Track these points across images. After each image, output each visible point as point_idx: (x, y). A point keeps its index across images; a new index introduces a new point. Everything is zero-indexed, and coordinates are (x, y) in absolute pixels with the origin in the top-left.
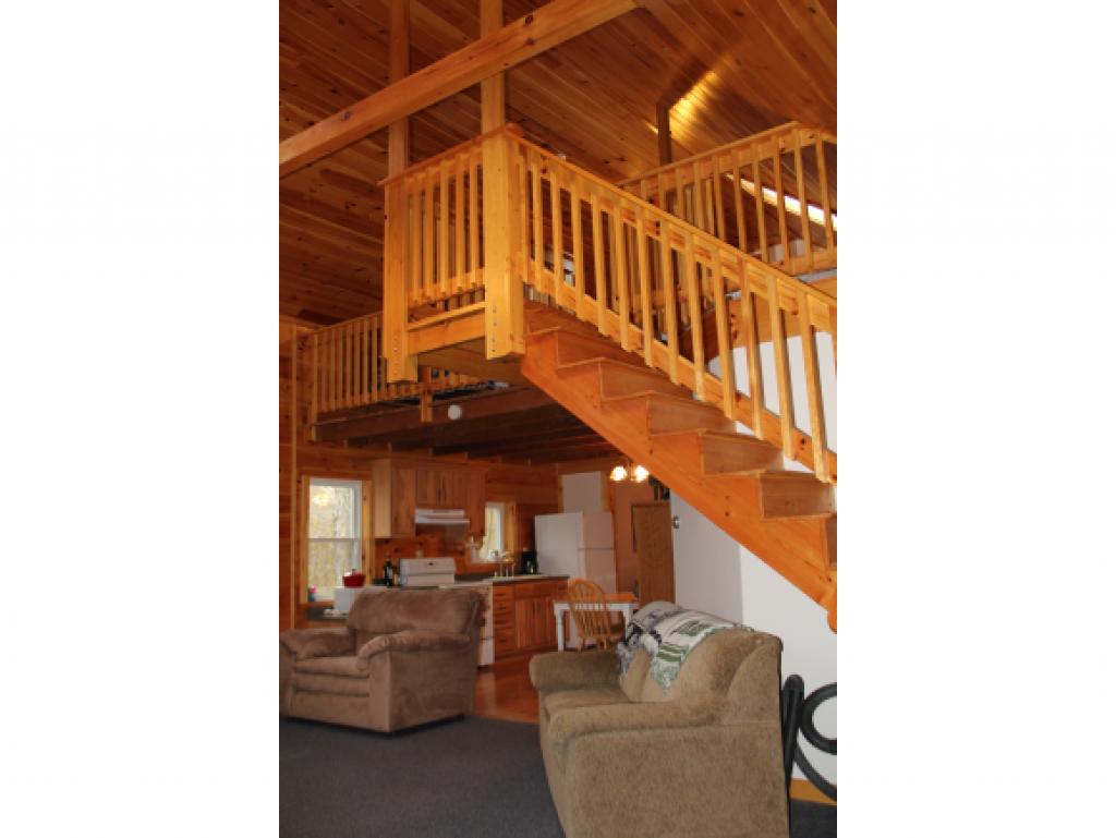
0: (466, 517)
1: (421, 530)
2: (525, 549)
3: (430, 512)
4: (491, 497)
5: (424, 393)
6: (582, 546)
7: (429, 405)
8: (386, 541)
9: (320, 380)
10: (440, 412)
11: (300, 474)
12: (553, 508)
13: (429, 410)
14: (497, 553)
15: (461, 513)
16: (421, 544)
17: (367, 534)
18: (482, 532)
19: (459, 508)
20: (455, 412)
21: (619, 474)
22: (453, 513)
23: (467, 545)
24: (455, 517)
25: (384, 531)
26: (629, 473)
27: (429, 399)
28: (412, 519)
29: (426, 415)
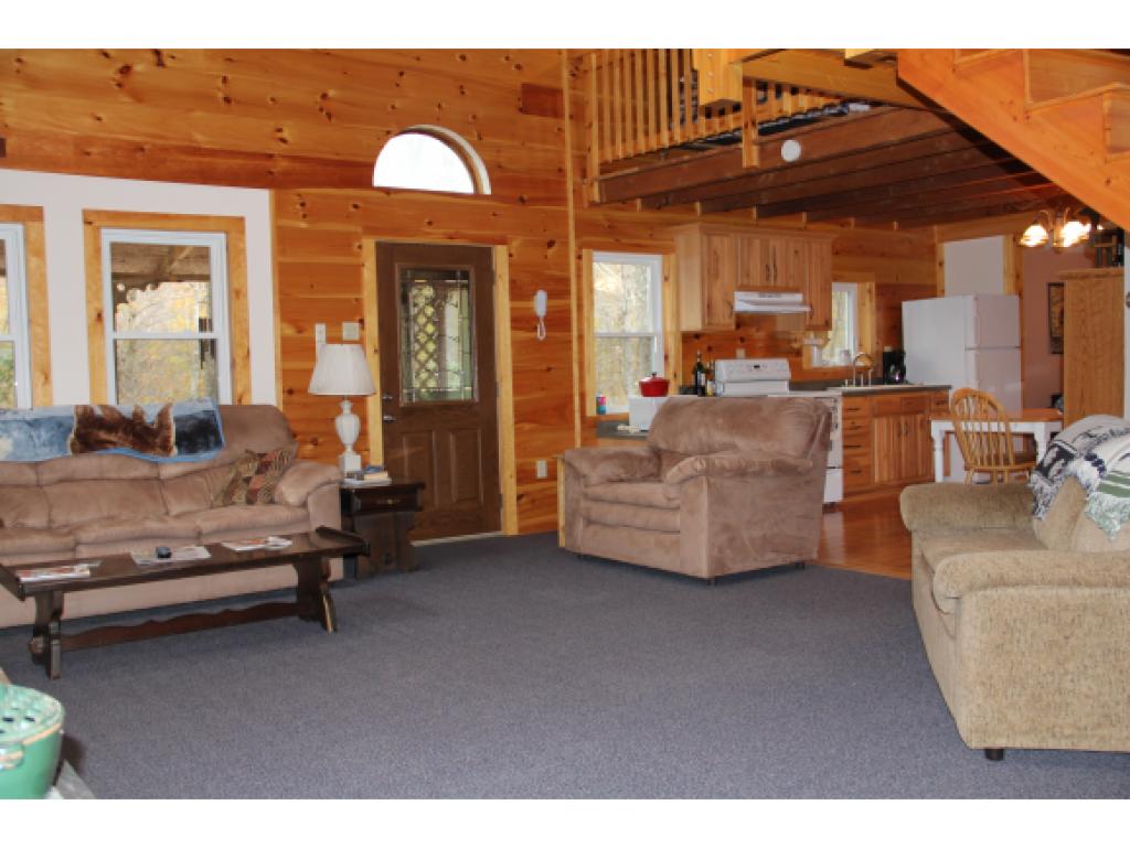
0: (804, 303)
1: (742, 321)
2: (888, 349)
3: (755, 296)
4: (839, 276)
5: (746, 126)
6: (972, 343)
7: (755, 143)
8: (697, 336)
9: (601, 119)
10: (770, 152)
11: (580, 247)
12: (929, 290)
13: (755, 149)
14: (847, 353)
15: (798, 297)
16: (742, 340)
17: (670, 327)
18: (827, 325)
19: (796, 290)
20: (791, 151)
21: (1035, 235)
22: (786, 297)
23: (806, 342)
24: (789, 304)
25: (693, 322)
26: (1050, 232)
27: (754, 134)
28: (731, 305)
29: (750, 156)
